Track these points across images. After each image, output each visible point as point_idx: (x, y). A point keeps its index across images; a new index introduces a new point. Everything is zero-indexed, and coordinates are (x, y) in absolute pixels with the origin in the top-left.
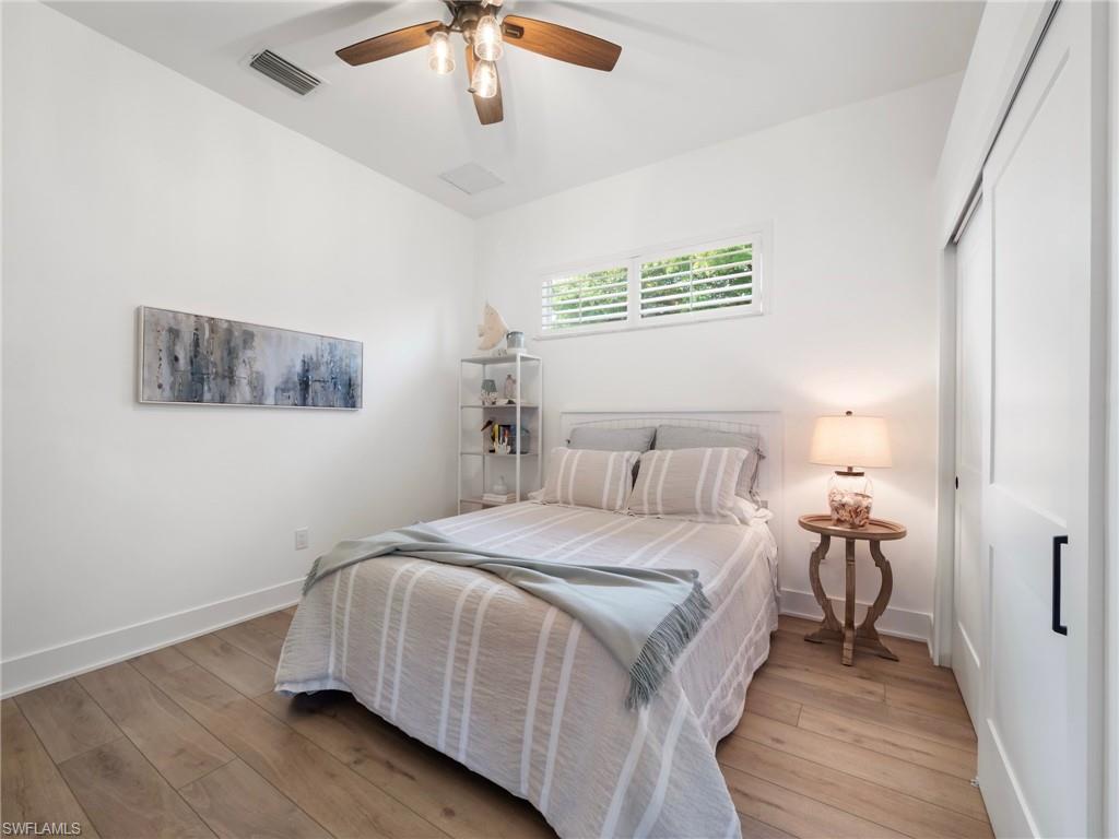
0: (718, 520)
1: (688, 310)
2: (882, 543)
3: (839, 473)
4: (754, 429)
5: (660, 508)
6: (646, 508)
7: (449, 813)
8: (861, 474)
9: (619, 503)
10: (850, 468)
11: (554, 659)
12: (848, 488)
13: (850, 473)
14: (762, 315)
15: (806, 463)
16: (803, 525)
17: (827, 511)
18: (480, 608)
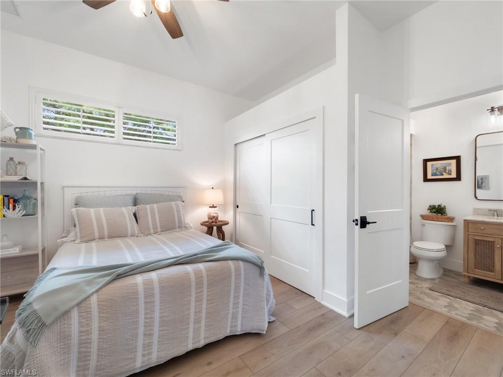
0: (184, 229)
1: (150, 142)
2: (223, 227)
3: (210, 207)
4: (178, 194)
5: (159, 230)
6: (152, 231)
7: (210, 364)
8: (216, 207)
9: (137, 232)
10: (213, 205)
11: (238, 276)
12: (213, 212)
13: (213, 207)
14: (180, 150)
15: (200, 204)
16: (202, 224)
17: (207, 220)
18: (203, 274)
